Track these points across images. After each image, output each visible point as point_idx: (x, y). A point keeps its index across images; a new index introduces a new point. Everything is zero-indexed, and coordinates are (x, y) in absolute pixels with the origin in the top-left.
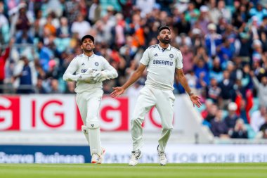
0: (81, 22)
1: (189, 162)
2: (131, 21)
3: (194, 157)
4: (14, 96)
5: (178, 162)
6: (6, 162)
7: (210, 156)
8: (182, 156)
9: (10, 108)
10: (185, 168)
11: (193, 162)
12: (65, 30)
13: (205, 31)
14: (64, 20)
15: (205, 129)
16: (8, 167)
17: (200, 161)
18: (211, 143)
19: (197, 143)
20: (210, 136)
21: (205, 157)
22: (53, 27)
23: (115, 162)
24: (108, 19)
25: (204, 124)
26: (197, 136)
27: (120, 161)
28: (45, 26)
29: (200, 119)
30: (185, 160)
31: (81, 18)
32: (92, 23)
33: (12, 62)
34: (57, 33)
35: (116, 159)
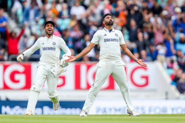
0: (77, 6)
1: (161, 113)
2: (116, 6)
3: (165, 110)
4: (27, 63)
5: (152, 113)
6: (20, 114)
7: (177, 109)
8: (155, 109)
9: (24, 73)
10: (158, 117)
11: (163, 113)
12: (65, 13)
13: (172, 13)
14: (65, 6)
15: (173, 88)
16: (23, 118)
17: (169, 112)
18: (178, 98)
19: (167, 99)
20: (177, 94)
21: (173, 109)
22: (57, 11)
23: (105, 114)
24: (98, 4)
25: (172, 84)
26: (167, 94)
27: (108, 113)
28: (50, 9)
29: (169, 80)
30: (158, 112)
31: (78, 3)
32: (86, 7)
33: (25, 37)
34: (60, 15)
35: (105, 111)
